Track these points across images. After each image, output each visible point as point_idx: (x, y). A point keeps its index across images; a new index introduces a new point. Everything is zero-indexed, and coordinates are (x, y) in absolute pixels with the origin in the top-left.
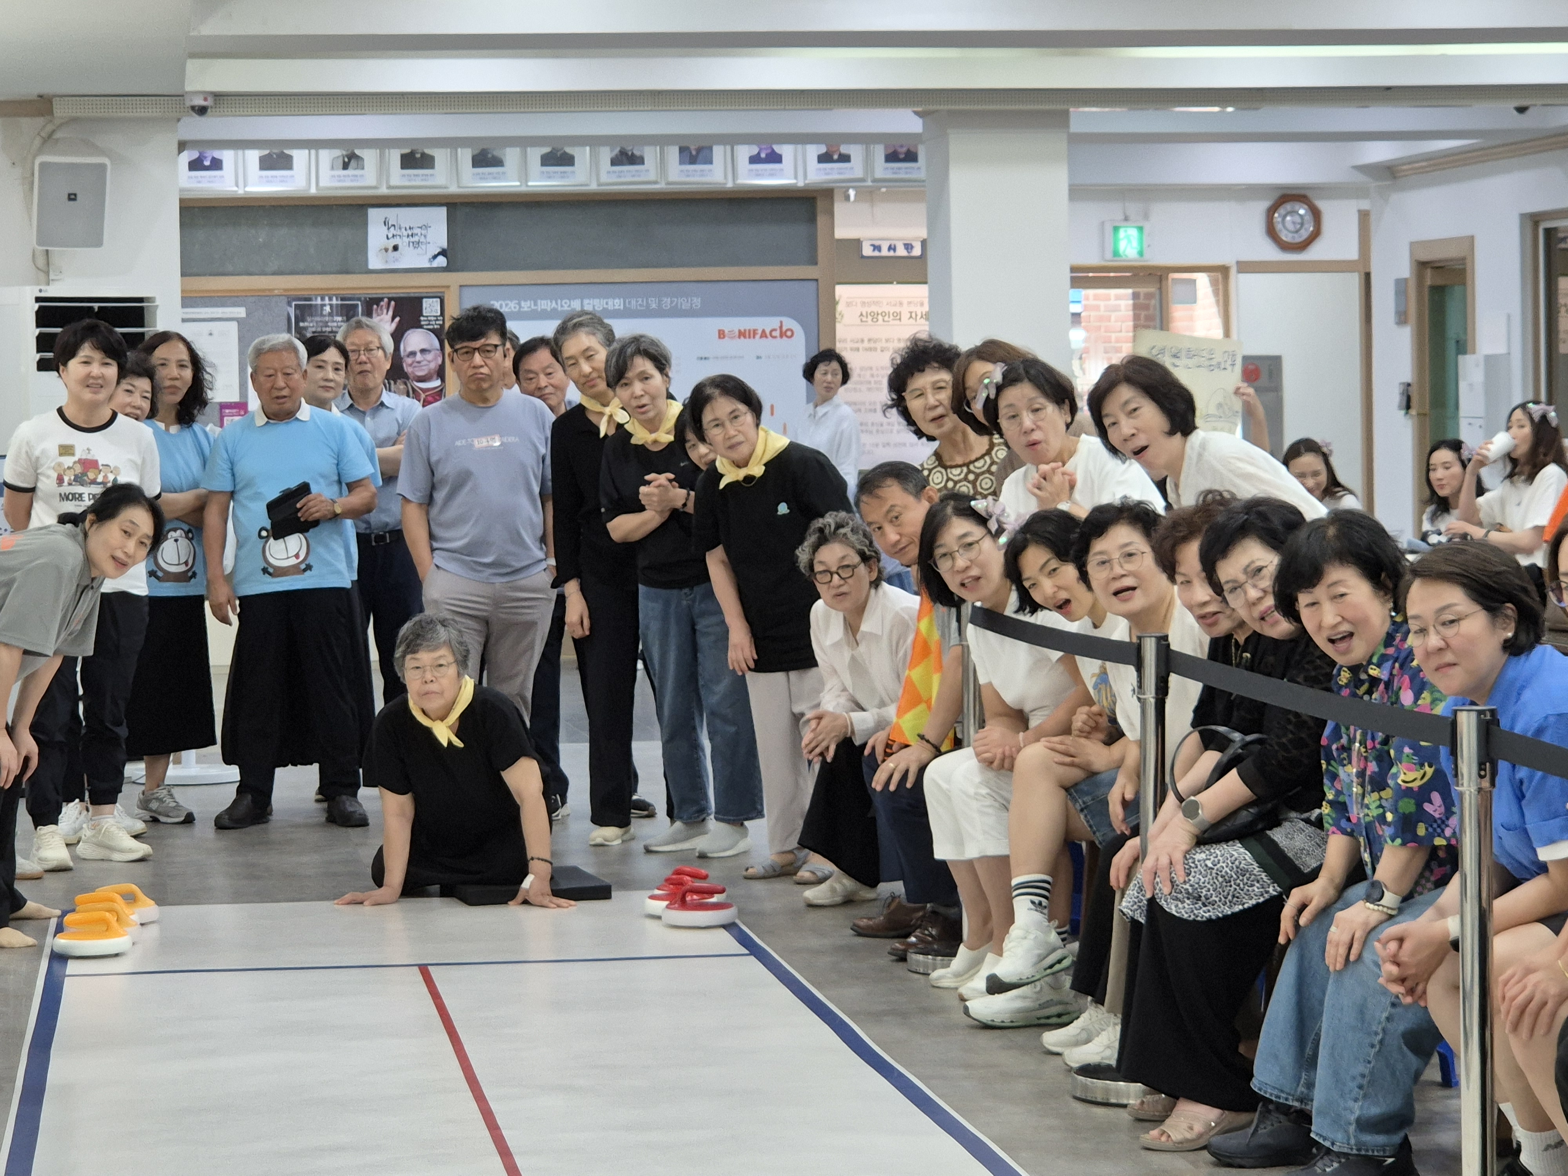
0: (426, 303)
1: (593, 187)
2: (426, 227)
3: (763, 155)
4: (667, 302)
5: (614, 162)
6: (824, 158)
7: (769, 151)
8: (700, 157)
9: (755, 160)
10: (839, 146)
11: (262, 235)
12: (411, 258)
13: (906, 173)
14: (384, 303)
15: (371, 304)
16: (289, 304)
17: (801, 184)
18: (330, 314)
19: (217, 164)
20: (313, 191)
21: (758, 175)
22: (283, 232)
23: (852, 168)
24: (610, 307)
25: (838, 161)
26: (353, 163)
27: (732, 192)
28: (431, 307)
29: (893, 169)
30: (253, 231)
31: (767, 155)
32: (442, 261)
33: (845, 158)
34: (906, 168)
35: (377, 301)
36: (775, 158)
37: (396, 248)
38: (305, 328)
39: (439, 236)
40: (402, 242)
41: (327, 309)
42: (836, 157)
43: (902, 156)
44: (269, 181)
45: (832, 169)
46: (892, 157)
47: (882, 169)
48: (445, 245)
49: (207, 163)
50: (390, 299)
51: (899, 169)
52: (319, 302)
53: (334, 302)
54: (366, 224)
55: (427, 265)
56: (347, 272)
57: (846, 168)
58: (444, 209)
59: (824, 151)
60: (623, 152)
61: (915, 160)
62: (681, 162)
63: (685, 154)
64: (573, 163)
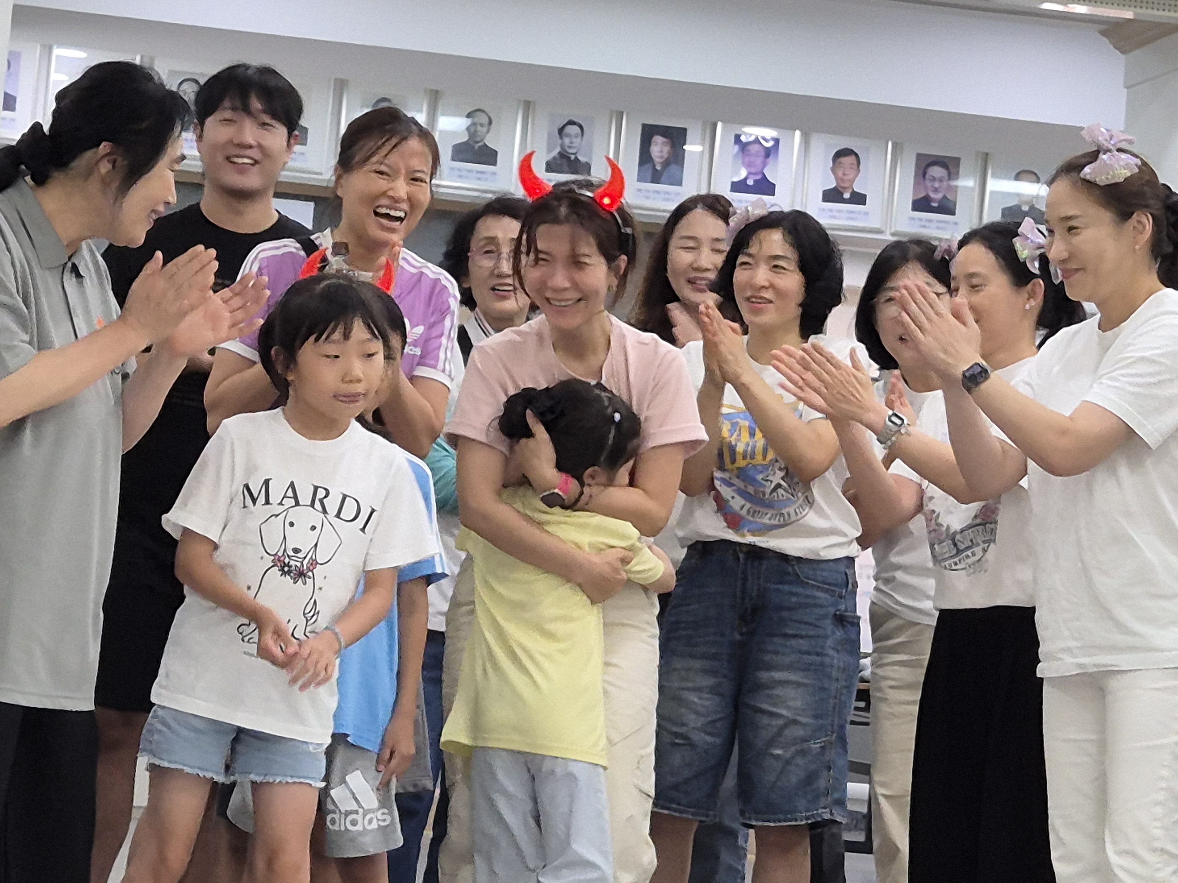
3: (750, 182)
6: (832, 196)
7: (759, 177)
8: (665, 175)
9: (739, 187)
10: (852, 181)
13: (938, 228)
23: (867, 214)
25: (849, 202)
29: (921, 220)
31: (756, 181)
33: (859, 199)
34: (939, 221)
36: (765, 187)
42: (847, 196)
43: (935, 205)
45: (839, 211)
46: (921, 205)
47: (906, 218)
51: (930, 221)
57: (859, 212)
58: (312, 204)
59: (832, 184)
60: (563, 155)
61: (951, 212)
62: (641, 179)
63: (648, 167)
64: (494, 163)
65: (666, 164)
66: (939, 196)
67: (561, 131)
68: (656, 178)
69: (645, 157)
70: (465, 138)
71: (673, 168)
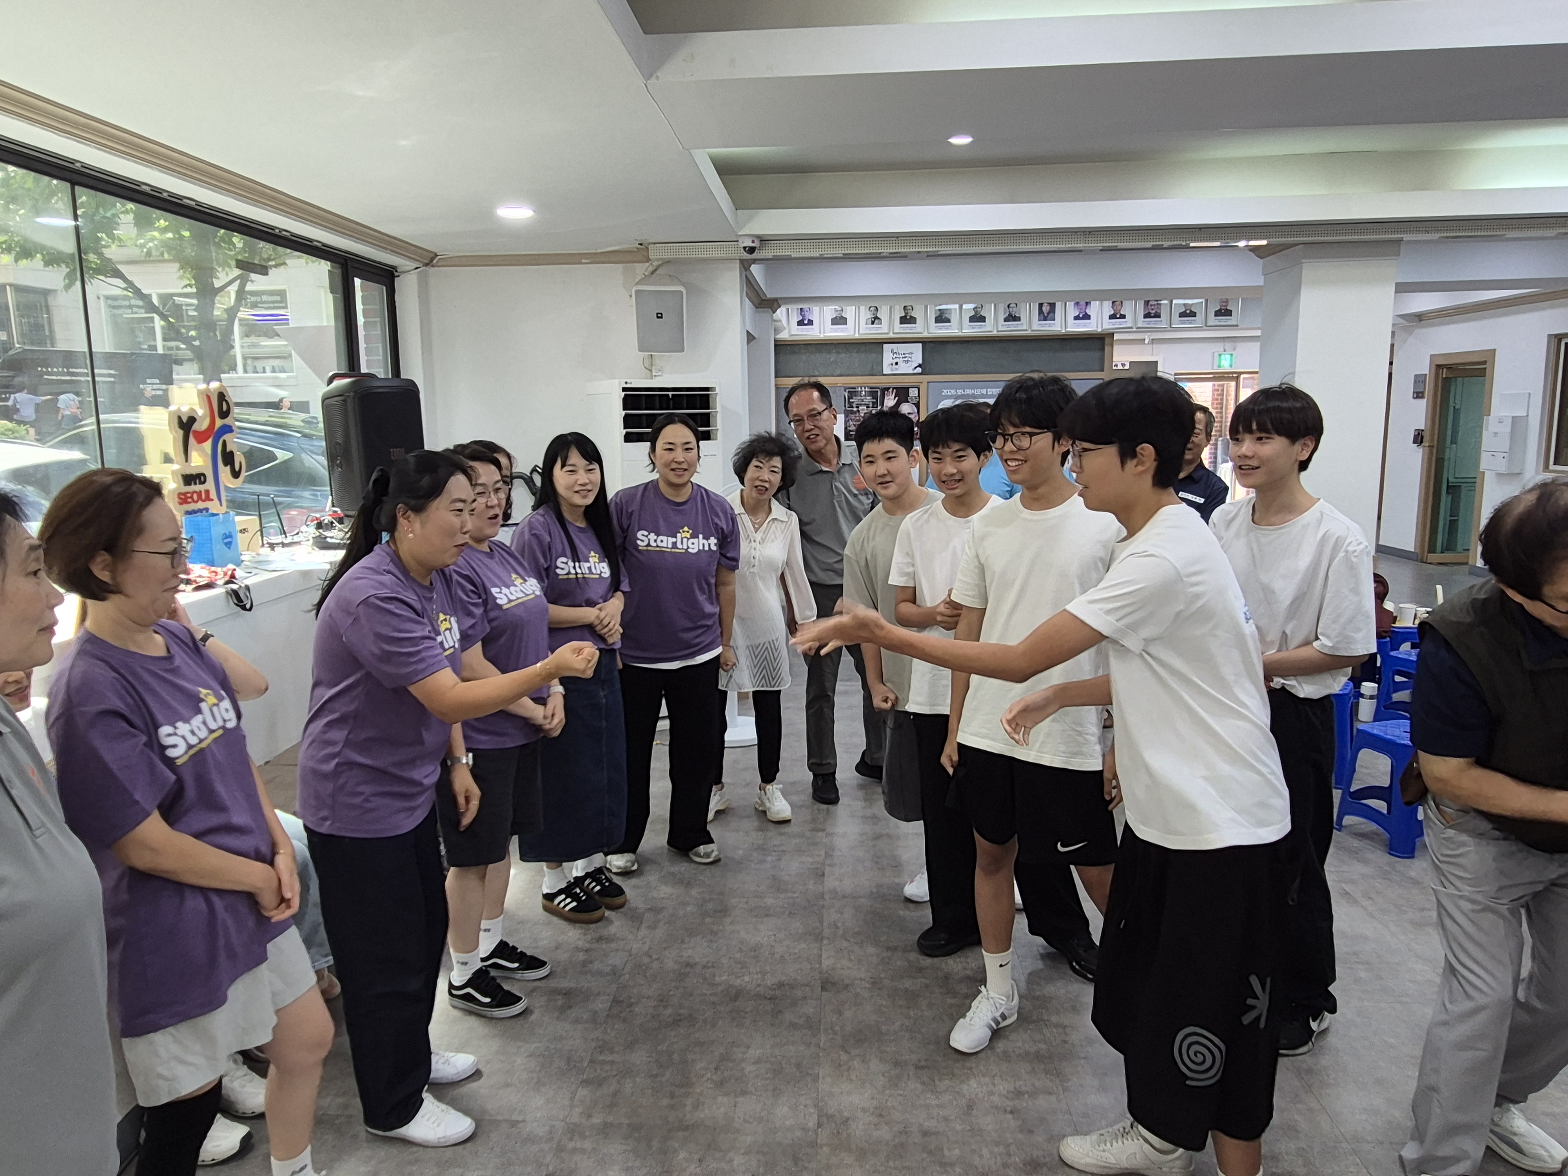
1: (995, 333)
2: (911, 353)
3: (1081, 316)
6: (1112, 317)
7: (1084, 313)
8: (1049, 317)
9: (1077, 318)
10: (1120, 310)
11: (833, 358)
12: (903, 369)
14: (891, 390)
15: (885, 390)
16: (844, 391)
17: (1099, 330)
18: (864, 396)
19: (810, 323)
20: (857, 336)
21: (1078, 326)
22: (842, 356)
25: (1119, 318)
26: (877, 321)
27: (1063, 335)
28: (913, 393)
30: (828, 356)
31: (1083, 316)
32: (919, 370)
33: (1123, 317)
35: (888, 389)
36: (1087, 317)
37: (897, 364)
38: (851, 402)
39: (918, 358)
40: (900, 361)
41: (862, 393)
43: (1152, 315)
44: (836, 331)
46: (1147, 316)
47: (1142, 322)
48: (921, 362)
49: (806, 322)
50: (894, 388)
52: (858, 390)
53: (866, 390)
54: (883, 351)
55: (912, 372)
56: (873, 375)
58: (920, 345)
59: (1112, 312)
60: (1010, 315)
61: (1159, 317)
62: (1040, 320)
63: (1042, 316)
64: (985, 322)
65: (1048, 314)
66: (1154, 312)
67: (1008, 306)
68: (1045, 319)
69: (1041, 311)
70: (973, 313)
71: (1051, 314)
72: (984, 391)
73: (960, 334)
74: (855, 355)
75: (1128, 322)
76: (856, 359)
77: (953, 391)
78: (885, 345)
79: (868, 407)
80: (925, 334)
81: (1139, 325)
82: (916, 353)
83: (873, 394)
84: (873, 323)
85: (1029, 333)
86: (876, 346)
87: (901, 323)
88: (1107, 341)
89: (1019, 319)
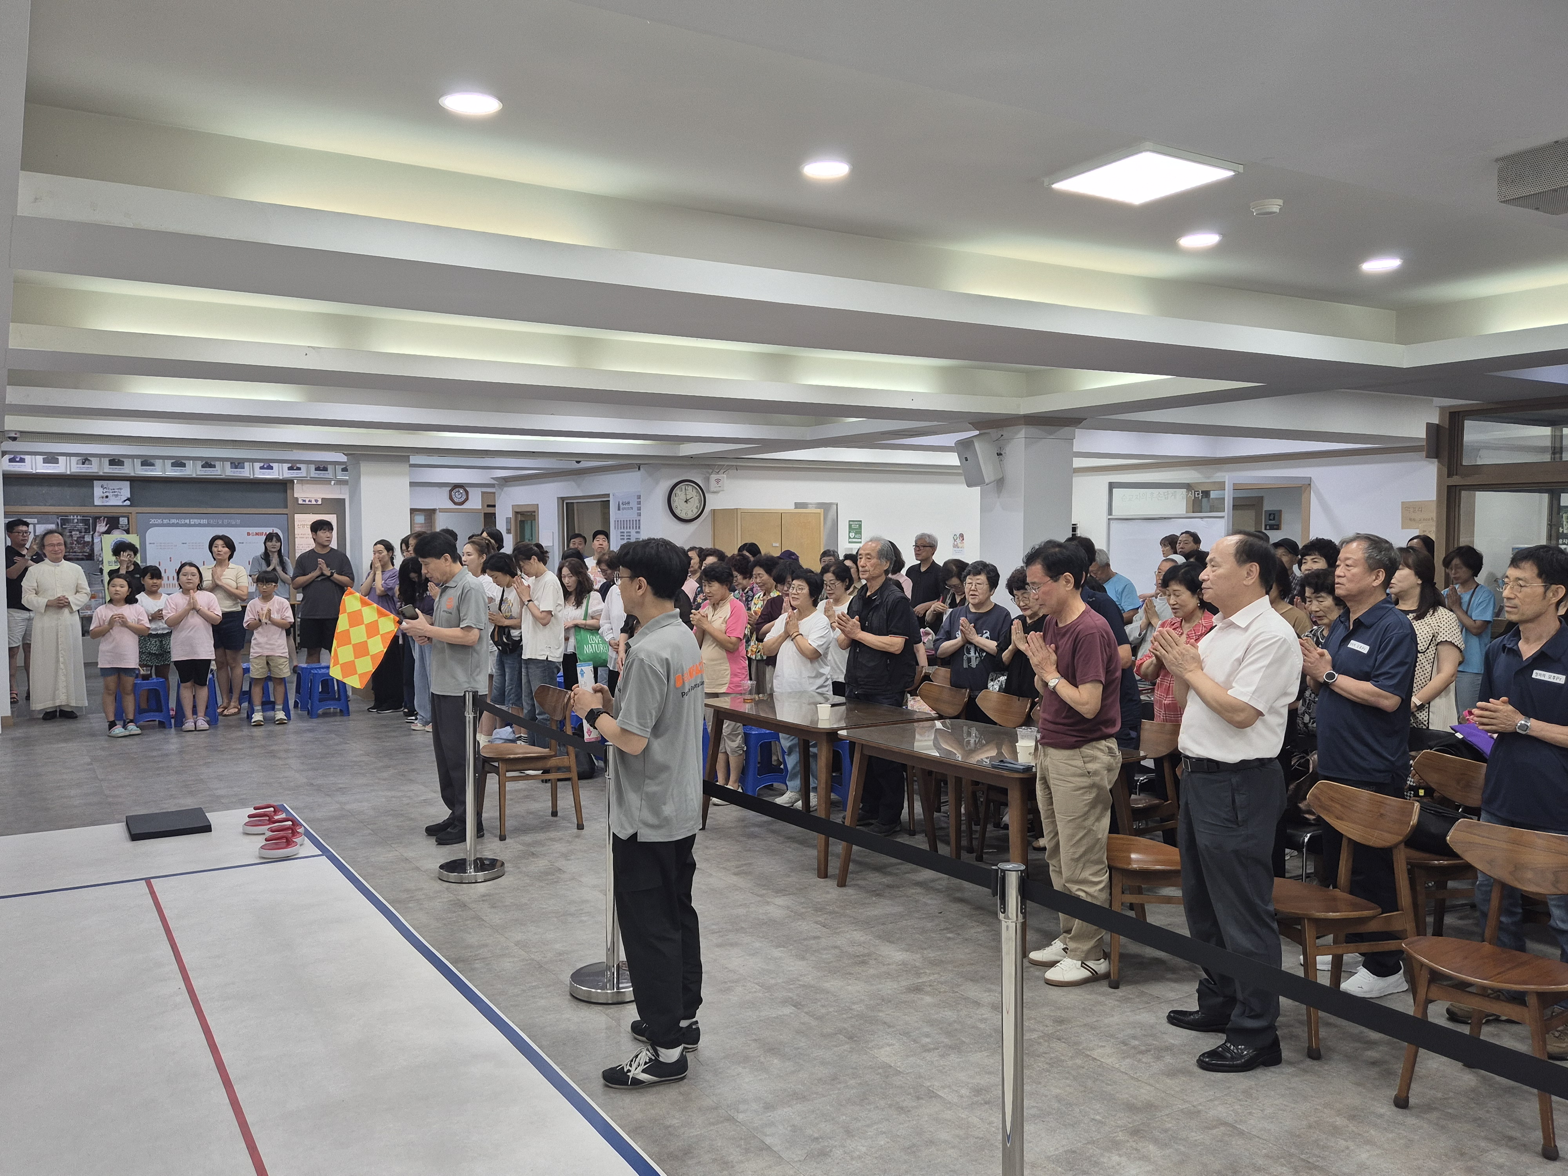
0: (121, 519)
1: (194, 476)
2: (121, 489)
3: (265, 466)
4: (226, 521)
5: (203, 467)
6: (290, 469)
8: (239, 466)
9: (261, 468)
10: (296, 464)
11: (44, 490)
12: (113, 501)
13: (323, 475)
14: (102, 518)
15: (96, 519)
16: (58, 518)
17: (281, 478)
18: (77, 523)
19: (22, 460)
20: (68, 473)
21: (264, 474)
22: (54, 489)
23: (302, 473)
24: (202, 522)
25: (296, 470)
26: (87, 463)
27: (252, 479)
28: (123, 521)
30: (40, 488)
31: (267, 466)
32: (128, 503)
33: (299, 469)
34: (323, 473)
35: (99, 518)
36: (270, 468)
37: (107, 497)
38: (66, 528)
39: (127, 493)
40: (110, 495)
41: (76, 520)
42: (295, 468)
43: (322, 469)
44: (48, 469)
45: (293, 473)
46: (317, 469)
47: (313, 473)
48: (129, 496)
49: (18, 460)
50: (105, 517)
51: (320, 473)
52: (72, 517)
53: (79, 518)
54: (93, 487)
55: (121, 504)
56: (84, 506)
57: (299, 473)
59: (290, 465)
60: (206, 463)
61: (327, 470)
62: (231, 468)
63: (233, 465)
64: (185, 467)
66: (323, 467)
68: (236, 467)
72: (187, 521)
73: (164, 475)
74: (66, 489)
75: (303, 473)
76: (68, 491)
77: (159, 521)
78: (95, 482)
79: (80, 532)
80: (133, 474)
81: (312, 475)
82: (125, 490)
83: (85, 522)
84: (83, 463)
85: (223, 477)
86: (87, 481)
87: (110, 465)
88: (288, 485)
89: (214, 466)
